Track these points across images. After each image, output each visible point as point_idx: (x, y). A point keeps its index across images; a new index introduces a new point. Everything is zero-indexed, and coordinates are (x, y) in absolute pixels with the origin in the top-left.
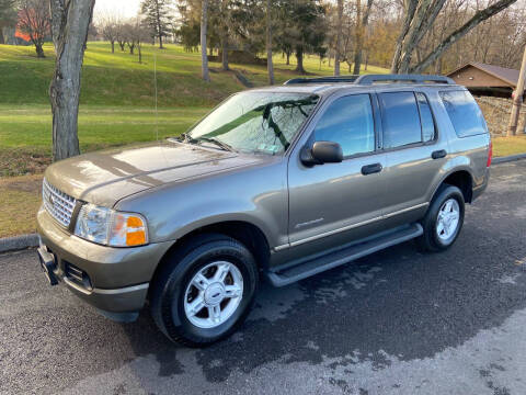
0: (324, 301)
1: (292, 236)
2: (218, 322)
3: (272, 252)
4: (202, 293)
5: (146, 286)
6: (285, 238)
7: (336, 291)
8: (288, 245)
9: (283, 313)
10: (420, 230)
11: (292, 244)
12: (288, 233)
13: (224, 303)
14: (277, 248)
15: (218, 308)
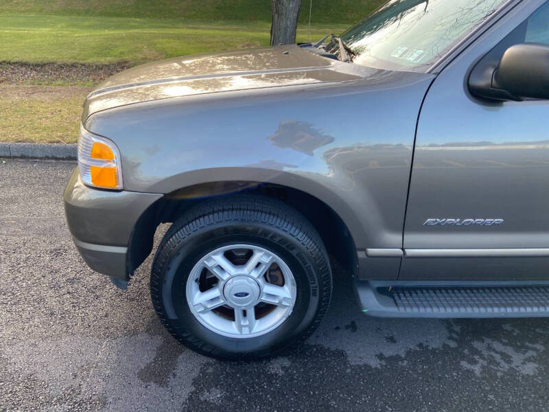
0: (477, 369)
1: (410, 238)
2: (246, 334)
3: (361, 255)
4: (221, 284)
6: (396, 238)
7: (517, 358)
8: (399, 251)
9: (381, 357)
11: (409, 252)
12: (403, 230)
13: (263, 310)
14: (372, 251)
15: (251, 312)
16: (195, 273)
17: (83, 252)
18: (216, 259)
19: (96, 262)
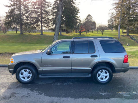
1: (43, 68)
2: (26, 80)
3: (38, 70)
4: (23, 74)
5: (13, 70)
6: (41, 68)
7: (59, 84)
9: (42, 84)
10: (90, 75)
14: (39, 69)
15: (27, 78)
16: (20, 73)
17: (9, 70)
18: (23, 71)
19: (10, 72)
